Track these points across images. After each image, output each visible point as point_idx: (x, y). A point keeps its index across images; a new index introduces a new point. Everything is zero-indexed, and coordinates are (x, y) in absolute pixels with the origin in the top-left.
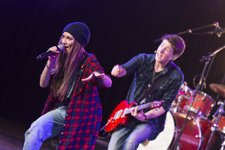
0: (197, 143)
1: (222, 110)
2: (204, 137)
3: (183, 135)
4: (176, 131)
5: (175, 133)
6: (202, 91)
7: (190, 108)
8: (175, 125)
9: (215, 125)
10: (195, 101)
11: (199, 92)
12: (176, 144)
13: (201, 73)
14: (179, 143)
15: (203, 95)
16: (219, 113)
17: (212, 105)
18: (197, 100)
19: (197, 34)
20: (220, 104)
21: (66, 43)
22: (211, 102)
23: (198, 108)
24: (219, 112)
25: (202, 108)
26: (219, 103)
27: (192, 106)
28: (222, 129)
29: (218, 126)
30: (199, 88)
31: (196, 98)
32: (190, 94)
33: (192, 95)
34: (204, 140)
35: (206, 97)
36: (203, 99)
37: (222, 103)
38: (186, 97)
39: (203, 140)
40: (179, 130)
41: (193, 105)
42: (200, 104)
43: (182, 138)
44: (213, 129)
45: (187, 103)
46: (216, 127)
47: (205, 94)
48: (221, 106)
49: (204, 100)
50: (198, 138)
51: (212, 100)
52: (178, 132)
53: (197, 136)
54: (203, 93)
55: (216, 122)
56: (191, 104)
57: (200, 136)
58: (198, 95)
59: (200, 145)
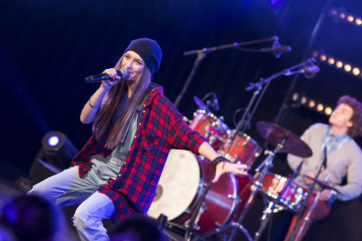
0: (229, 207)
1: (271, 162)
2: (240, 198)
3: (210, 192)
4: (201, 185)
5: (199, 188)
6: (245, 133)
7: (225, 155)
8: (201, 177)
9: (257, 183)
10: (234, 145)
11: (240, 133)
12: (199, 205)
13: (246, 107)
14: (204, 204)
15: (245, 138)
16: (265, 167)
17: (257, 155)
18: (237, 145)
19: (247, 50)
20: (268, 155)
21: (131, 67)
22: (255, 150)
23: (236, 156)
24: (265, 165)
25: (242, 157)
26: (266, 152)
27: (228, 153)
28: (267, 189)
29: (262, 185)
30: (242, 127)
31: (235, 142)
32: (228, 135)
33: (229, 136)
34: (240, 203)
35: (250, 142)
36: (244, 143)
37: (271, 153)
38: (221, 139)
39: (238, 203)
40: (206, 185)
41: (230, 152)
42: (240, 150)
43: (208, 197)
44: (254, 188)
45: (221, 148)
46: (259, 187)
47: (249, 138)
48: (269, 157)
49: (246, 146)
50: (232, 199)
51: (258, 147)
52: (204, 186)
53: (230, 196)
54: (245, 135)
55: (260, 179)
56: (227, 150)
57: (235, 196)
58: (238, 138)
59: (233, 209)
